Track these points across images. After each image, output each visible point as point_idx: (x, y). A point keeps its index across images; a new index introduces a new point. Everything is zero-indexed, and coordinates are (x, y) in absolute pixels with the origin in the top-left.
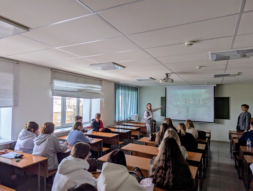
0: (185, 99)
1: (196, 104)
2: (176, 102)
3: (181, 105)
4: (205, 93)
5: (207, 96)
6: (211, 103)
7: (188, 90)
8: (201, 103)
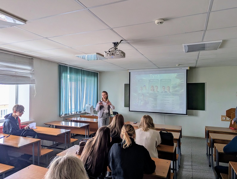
0: (153, 87)
1: (166, 92)
2: (142, 89)
3: (148, 93)
4: (176, 78)
5: (178, 81)
6: (183, 90)
7: (156, 75)
8: (171, 91)
